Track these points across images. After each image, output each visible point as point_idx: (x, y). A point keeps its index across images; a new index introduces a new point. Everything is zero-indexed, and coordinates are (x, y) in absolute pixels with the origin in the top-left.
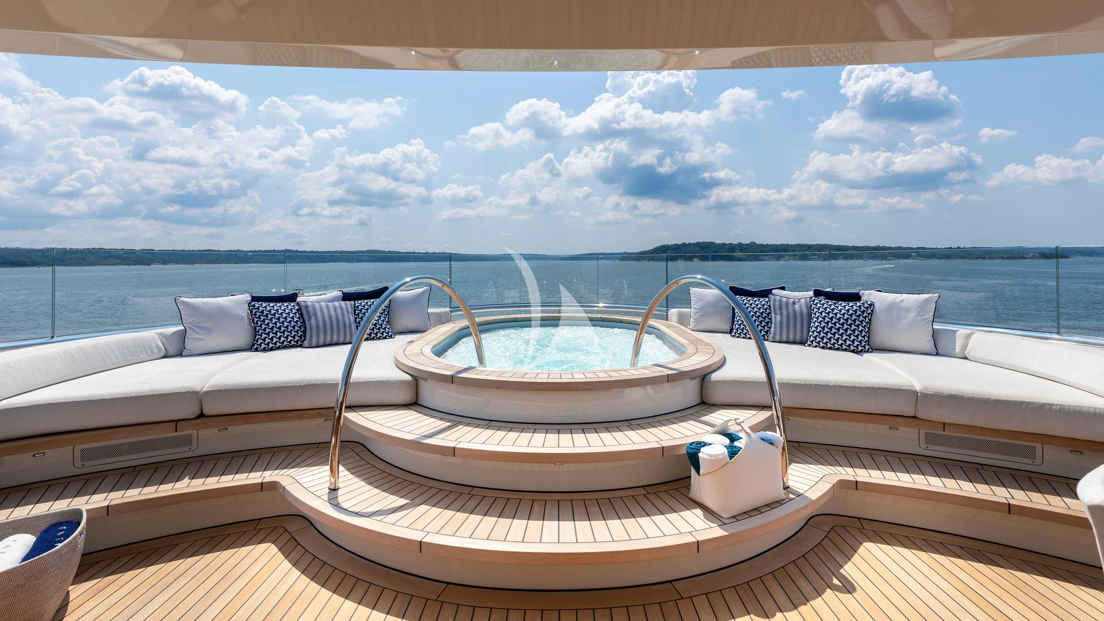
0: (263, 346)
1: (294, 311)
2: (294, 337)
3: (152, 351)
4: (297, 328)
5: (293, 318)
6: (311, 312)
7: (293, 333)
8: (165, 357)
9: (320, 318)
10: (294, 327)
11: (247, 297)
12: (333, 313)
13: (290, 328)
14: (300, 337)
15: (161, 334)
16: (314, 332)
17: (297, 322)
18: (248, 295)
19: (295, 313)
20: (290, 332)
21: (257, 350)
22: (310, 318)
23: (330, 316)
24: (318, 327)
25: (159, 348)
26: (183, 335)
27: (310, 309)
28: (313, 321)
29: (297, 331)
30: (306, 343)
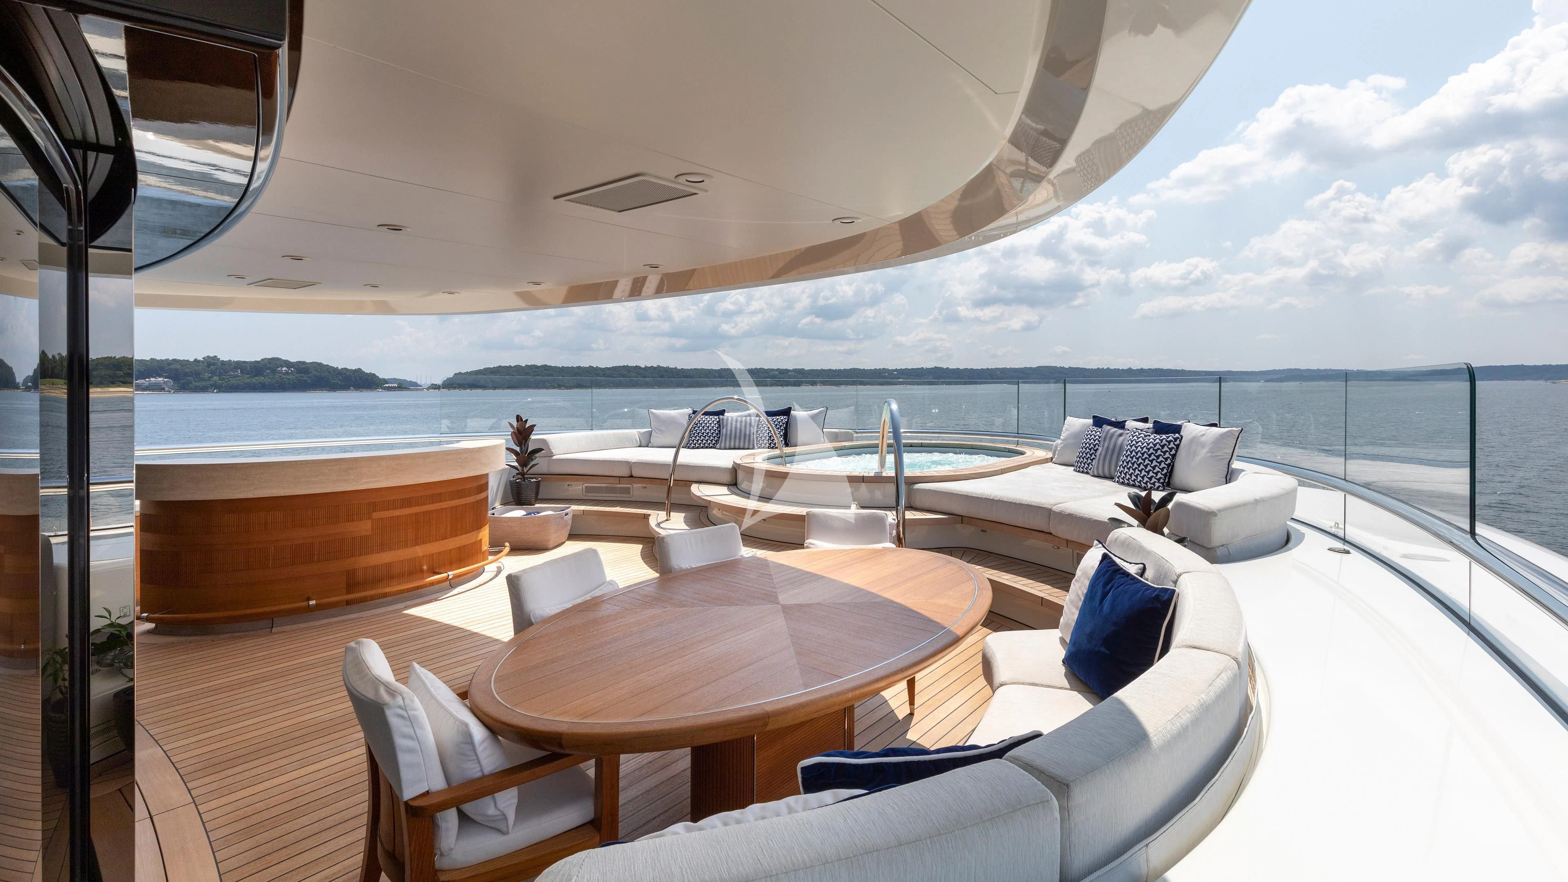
0: (693, 445)
1: (715, 422)
2: (712, 441)
3: (632, 442)
4: (714, 435)
5: (713, 427)
6: (725, 424)
7: (712, 438)
8: (640, 446)
9: (729, 428)
10: (712, 434)
11: (690, 411)
12: (738, 426)
13: (710, 434)
14: (716, 441)
15: (639, 432)
16: (724, 437)
17: (715, 430)
18: (690, 409)
19: (715, 424)
20: (710, 437)
21: (689, 448)
22: (723, 428)
23: (736, 428)
24: (726, 434)
25: (636, 440)
26: (650, 434)
27: (725, 421)
28: (724, 430)
29: (714, 437)
30: (718, 446)
